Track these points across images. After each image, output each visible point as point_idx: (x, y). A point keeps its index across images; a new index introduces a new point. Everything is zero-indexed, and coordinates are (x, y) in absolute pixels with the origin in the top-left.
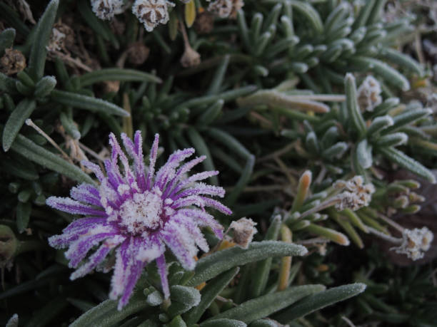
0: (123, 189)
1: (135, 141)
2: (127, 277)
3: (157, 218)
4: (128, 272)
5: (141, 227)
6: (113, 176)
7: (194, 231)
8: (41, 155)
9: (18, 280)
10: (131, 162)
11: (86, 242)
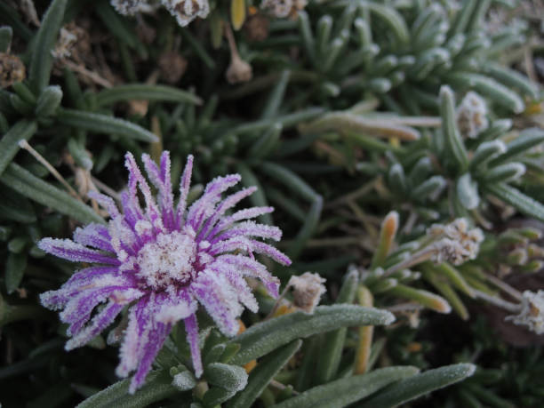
0: (143, 226)
1: (161, 165)
2: (142, 345)
3: (188, 267)
4: (145, 339)
5: (166, 278)
6: (131, 212)
7: (238, 284)
8: (40, 190)
9: (9, 359)
10: (155, 192)
11: (88, 298)
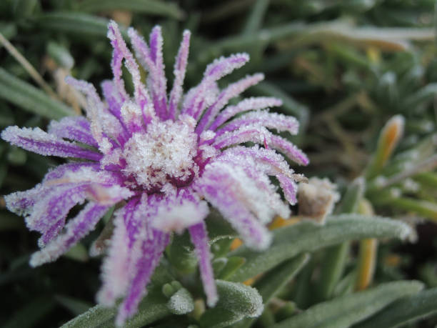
0: (130, 110)
1: (151, 44)
2: (134, 262)
3: (188, 162)
5: (161, 176)
7: (260, 180)
8: (17, 89)
10: (145, 74)
11: (61, 198)
